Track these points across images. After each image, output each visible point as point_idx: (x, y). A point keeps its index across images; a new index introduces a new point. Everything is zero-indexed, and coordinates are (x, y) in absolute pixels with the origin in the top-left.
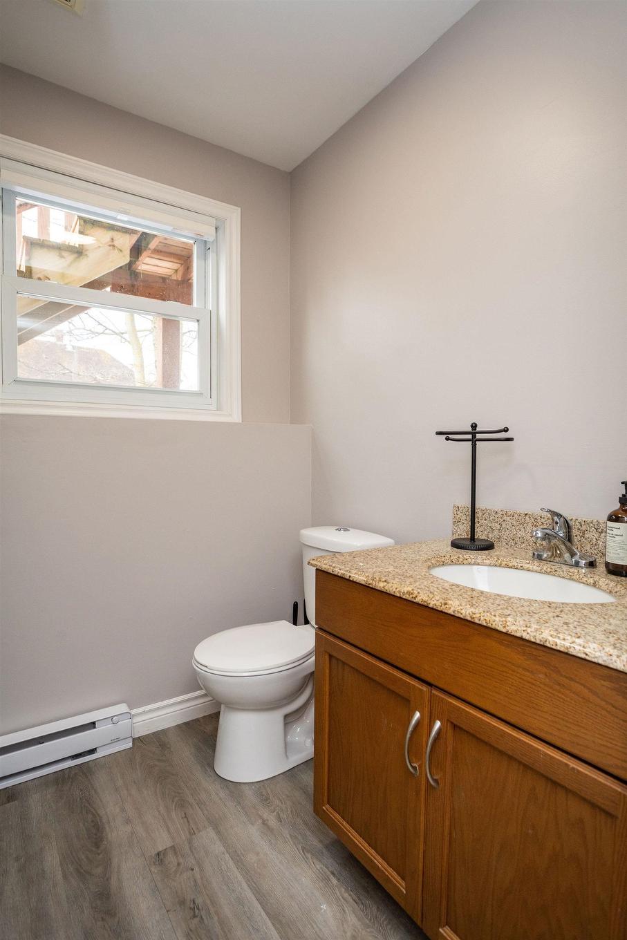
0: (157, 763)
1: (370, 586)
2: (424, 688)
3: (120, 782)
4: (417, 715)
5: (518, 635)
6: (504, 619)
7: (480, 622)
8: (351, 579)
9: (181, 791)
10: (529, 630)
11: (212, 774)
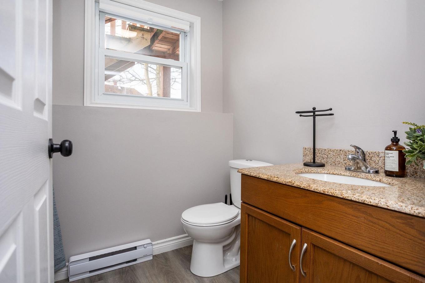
0: (164, 267)
1: (270, 180)
2: (298, 228)
3: (148, 275)
4: (294, 241)
5: (349, 198)
6: (341, 192)
7: (328, 194)
8: (260, 177)
9: (175, 280)
10: (355, 196)
11: (190, 273)
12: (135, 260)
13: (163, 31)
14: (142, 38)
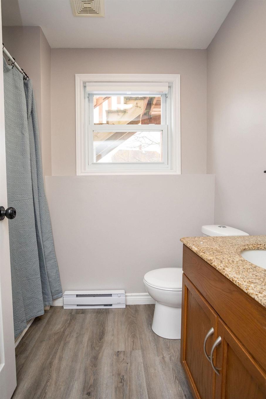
0: (131, 317)
1: (197, 254)
2: (216, 316)
3: (116, 320)
4: (212, 330)
5: (253, 296)
7: (236, 284)
8: (192, 249)
9: (136, 331)
11: (150, 329)
12: (111, 305)
13: (154, 97)
14: (136, 106)
